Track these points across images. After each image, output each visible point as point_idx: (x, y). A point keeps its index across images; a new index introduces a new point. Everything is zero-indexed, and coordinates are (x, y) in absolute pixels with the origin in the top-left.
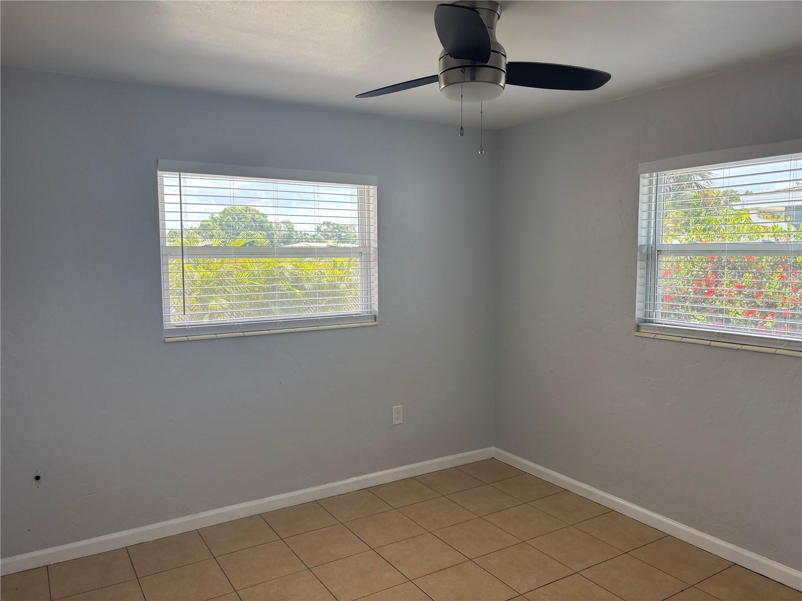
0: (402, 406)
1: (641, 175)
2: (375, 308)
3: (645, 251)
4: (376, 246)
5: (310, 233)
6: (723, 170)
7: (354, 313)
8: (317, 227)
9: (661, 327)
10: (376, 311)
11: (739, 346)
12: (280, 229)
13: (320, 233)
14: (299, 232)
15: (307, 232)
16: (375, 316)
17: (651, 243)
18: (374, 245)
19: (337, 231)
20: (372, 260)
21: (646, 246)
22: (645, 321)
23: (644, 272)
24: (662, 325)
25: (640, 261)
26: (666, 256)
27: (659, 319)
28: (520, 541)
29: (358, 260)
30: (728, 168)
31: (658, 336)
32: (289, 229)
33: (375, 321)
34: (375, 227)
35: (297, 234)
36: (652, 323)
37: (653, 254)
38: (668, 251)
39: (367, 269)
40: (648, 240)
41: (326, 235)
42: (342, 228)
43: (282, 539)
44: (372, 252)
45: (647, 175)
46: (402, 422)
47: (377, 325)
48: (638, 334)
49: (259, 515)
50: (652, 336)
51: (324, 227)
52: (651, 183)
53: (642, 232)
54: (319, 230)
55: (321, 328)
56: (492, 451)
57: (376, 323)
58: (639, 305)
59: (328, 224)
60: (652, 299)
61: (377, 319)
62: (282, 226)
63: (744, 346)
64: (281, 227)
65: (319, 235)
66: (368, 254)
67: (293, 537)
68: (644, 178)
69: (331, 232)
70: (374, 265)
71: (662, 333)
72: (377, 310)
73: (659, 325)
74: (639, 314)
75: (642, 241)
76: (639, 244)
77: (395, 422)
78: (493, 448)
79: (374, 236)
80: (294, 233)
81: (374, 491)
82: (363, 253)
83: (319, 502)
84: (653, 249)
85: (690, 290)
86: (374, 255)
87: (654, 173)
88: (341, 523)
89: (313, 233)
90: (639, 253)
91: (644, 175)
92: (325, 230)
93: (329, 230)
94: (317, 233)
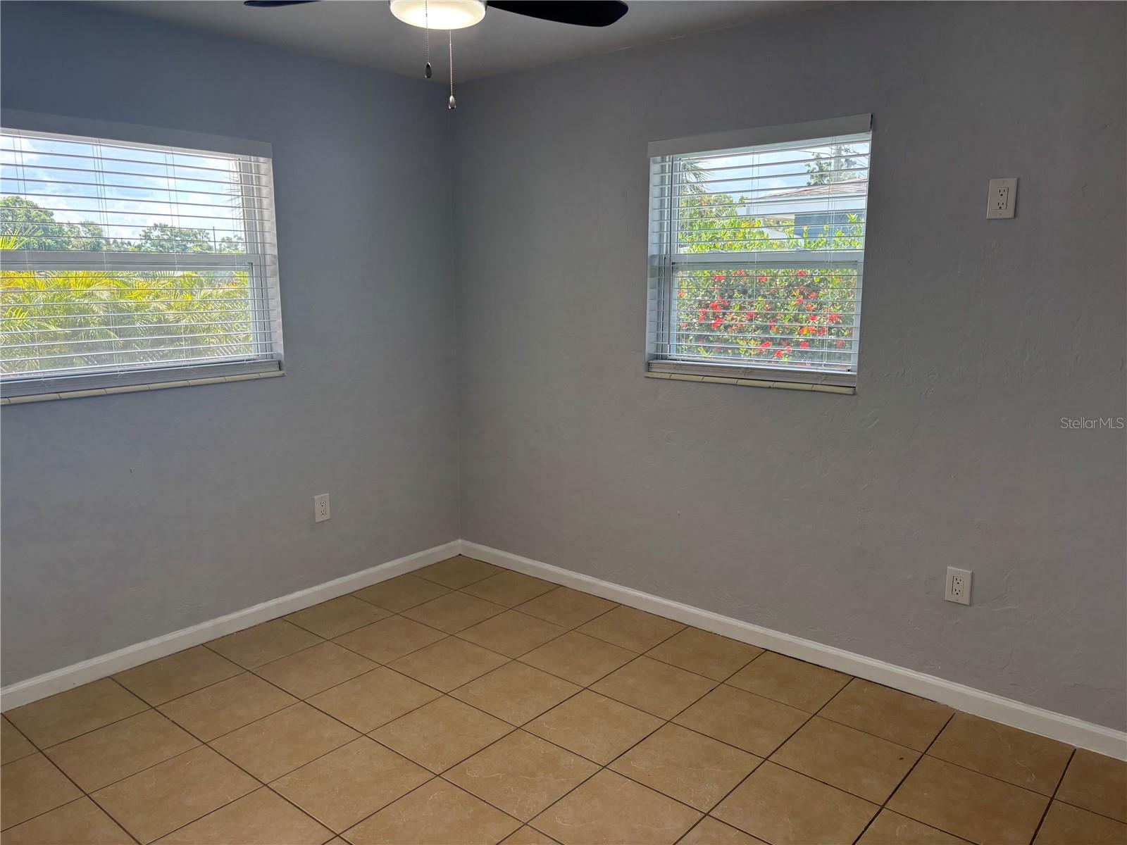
0: (328, 494)
1: (651, 159)
2: (279, 349)
3: (656, 263)
4: (276, 252)
5: (132, 242)
6: (752, 156)
7: (245, 358)
8: (143, 233)
9: (677, 364)
10: (281, 355)
11: (770, 384)
12: (79, 234)
13: (149, 242)
14: (111, 241)
15: (126, 241)
16: (280, 363)
17: (664, 253)
18: (272, 251)
19: (178, 239)
20: (268, 275)
21: (658, 258)
22: (657, 357)
23: (655, 291)
24: (678, 362)
25: (651, 277)
26: (682, 270)
27: (674, 355)
28: (510, 660)
29: (247, 274)
30: (757, 153)
31: (673, 377)
32: (94, 234)
33: (280, 369)
34: (273, 222)
35: (108, 243)
36: (666, 359)
37: (667, 269)
38: (685, 263)
39: (262, 289)
40: (661, 247)
41: (161, 246)
42: (187, 235)
43: (154, 708)
44: (268, 261)
45: (659, 158)
46: (329, 518)
47: (283, 376)
48: (649, 374)
49: (109, 677)
50: (667, 376)
51: (156, 233)
52: (663, 168)
53: (653, 238)
54: (147, 237)
55: (192, 382)
56: (458, 546)
57: (281, 373)
58: (650, 337)
59: (163, 228)
60: (666, 327)
61: (284, 367)
62: (81, 230)
63: (776, 383)
64: (79, 231)
65: (148, 245)
66: (263, 266)
67: (173, 703)
68: (655, 163)
69: (169, 240)
70: (274, 283)
71: (679, 372)
72: (283, 353)
73: (675, 362)
74: (650, 349)
75: (653, 250)
76: (649, 254)
77: (319, 519)
78: (460, 541)
79: (271, 237)
80: (104, 242)
81: (293, 619)
82: (253, 263)
83: (207, 645)
84: (667, 261)
85: (695, 320)
86: (272, 268)
87: (667, 157)
88: (248, 670)
89: (138, 242)
90: (649, 267)
91: (655, 158)
92: (158, 237)
93: (165, 237)
94: (144, 241)
